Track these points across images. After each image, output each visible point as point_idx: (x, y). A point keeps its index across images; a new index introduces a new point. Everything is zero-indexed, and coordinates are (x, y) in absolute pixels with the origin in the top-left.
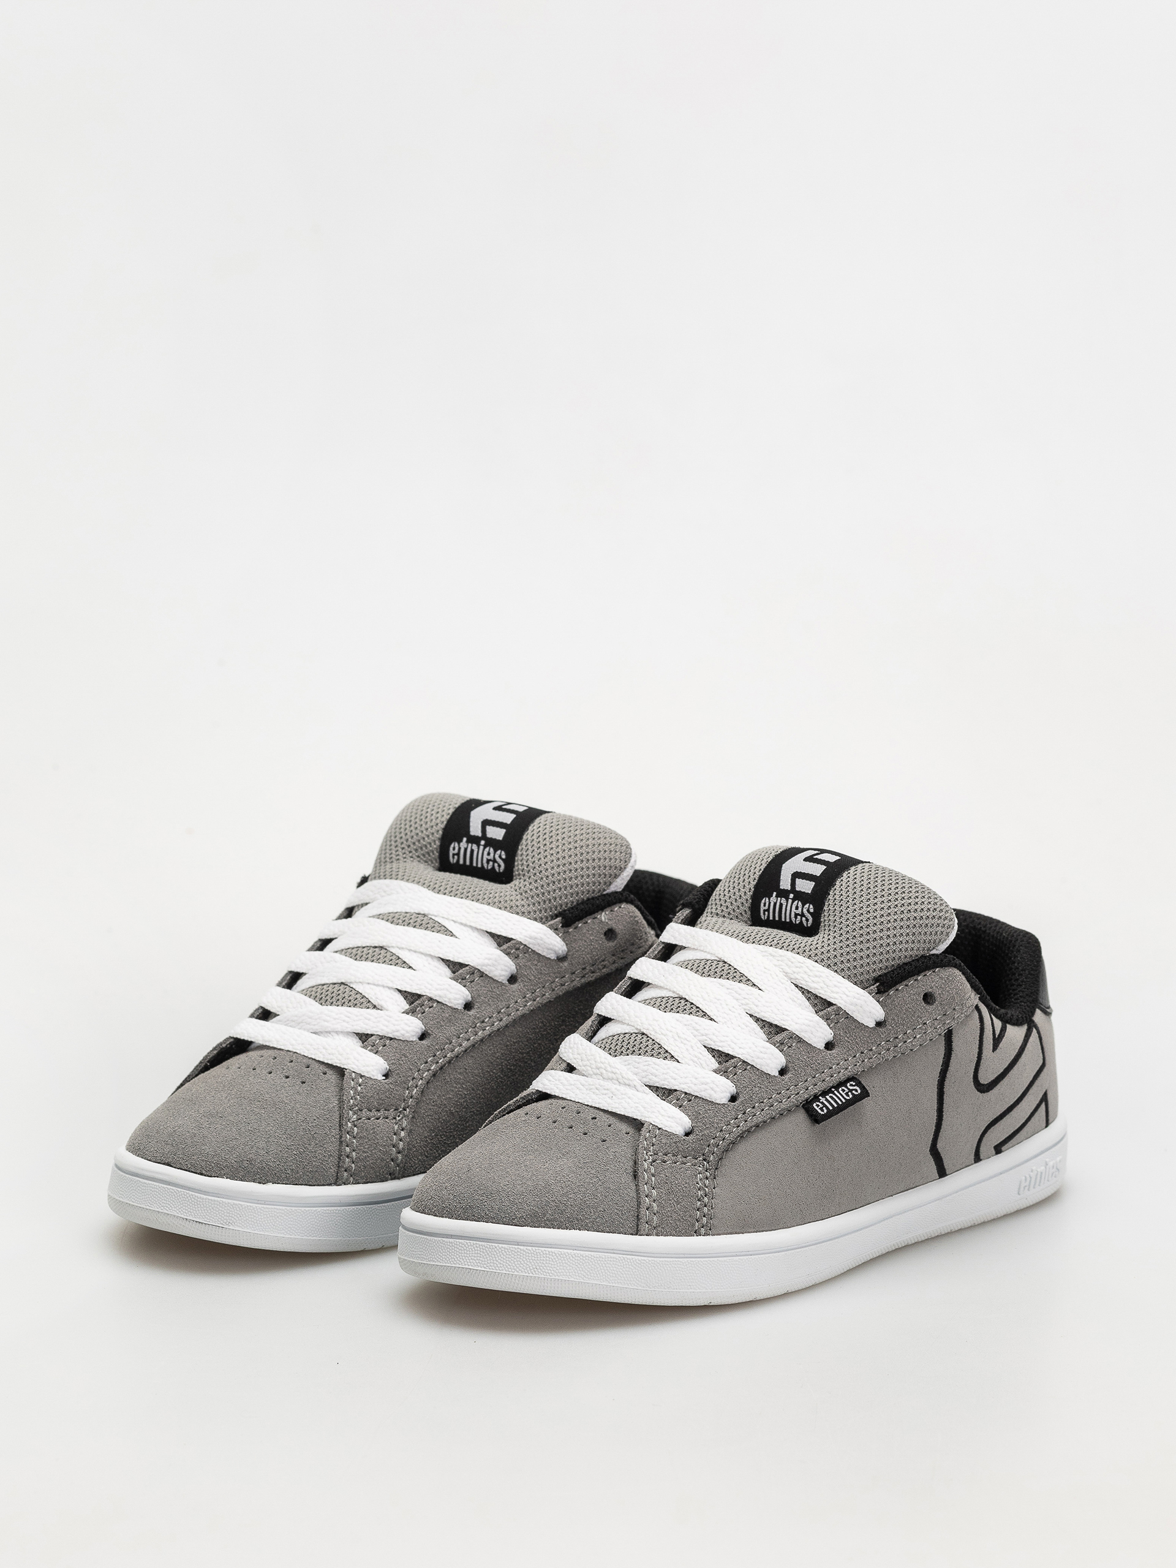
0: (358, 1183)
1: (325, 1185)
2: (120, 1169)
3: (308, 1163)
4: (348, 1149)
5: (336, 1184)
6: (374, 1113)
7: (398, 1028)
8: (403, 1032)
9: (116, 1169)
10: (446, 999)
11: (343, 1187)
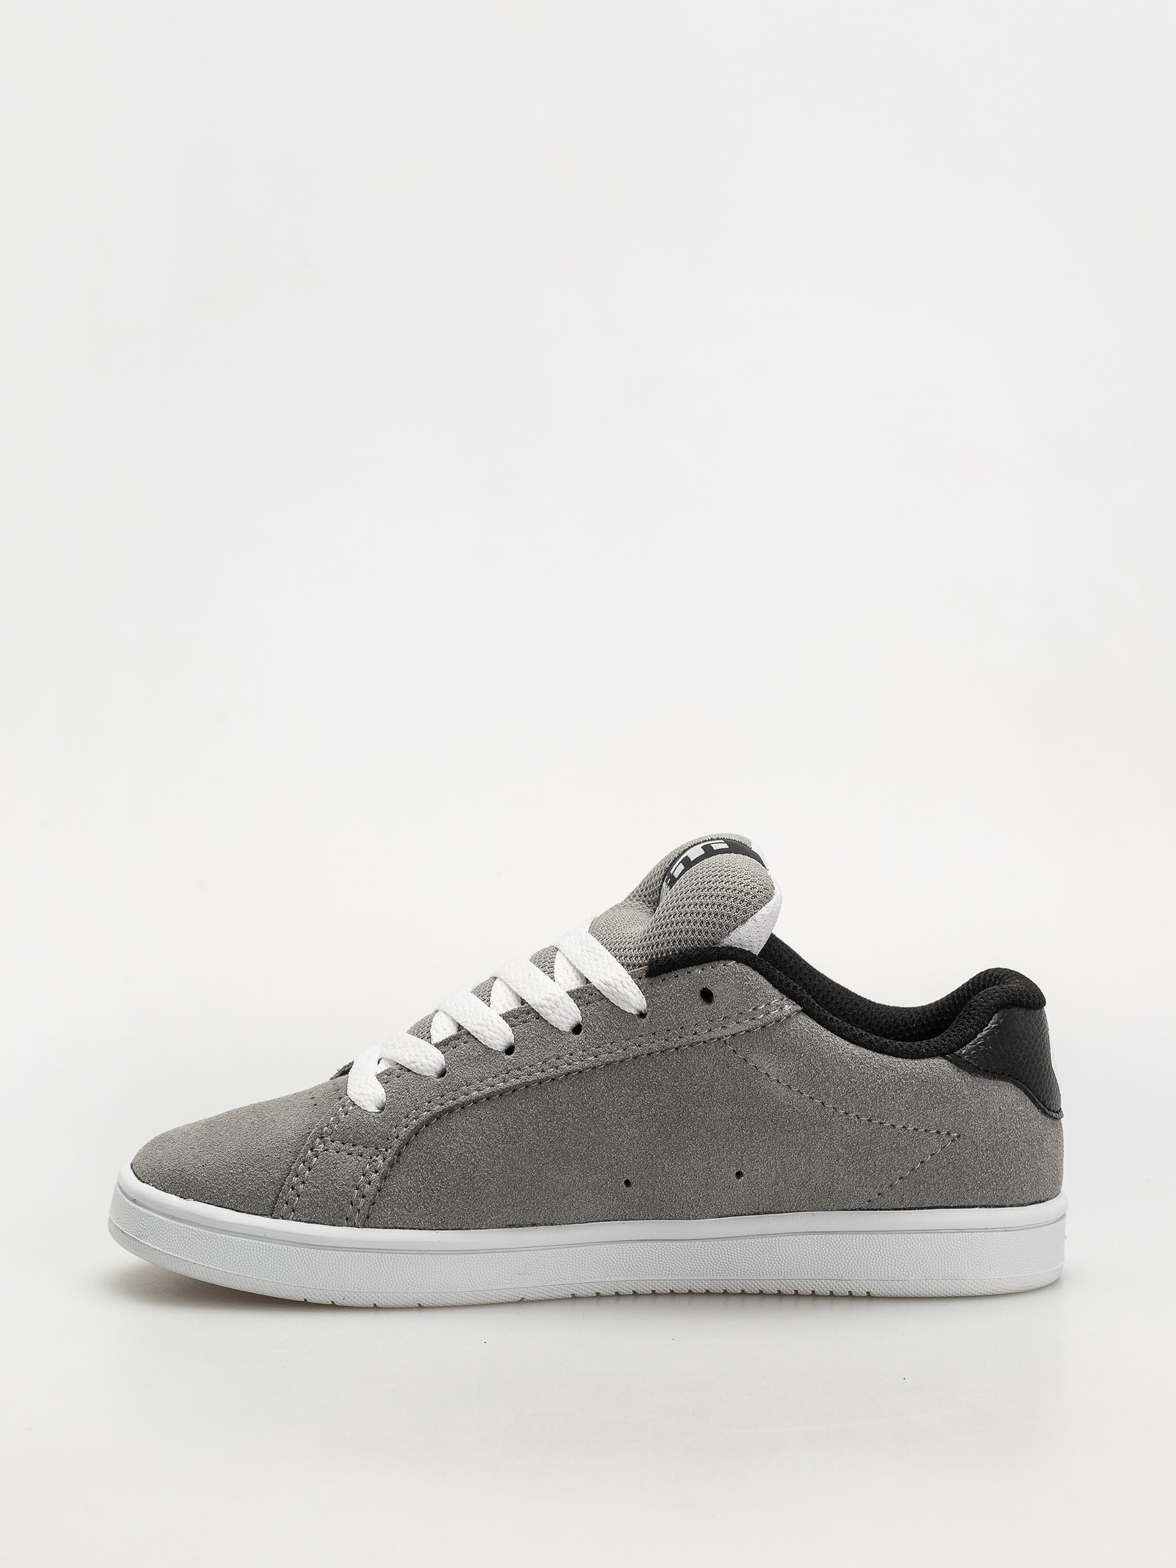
0: (300, 1221)
1: (257, 1215)
2: (120, 1187)
3: (241, 1186)
4: (295, 1179)
5: (271, 1215)
6: (348, 1147)
7: (417, 1059)
8: (418, 1064)
9: (118, 1189)
10: (482, 1037)
11: (281, 1221)
